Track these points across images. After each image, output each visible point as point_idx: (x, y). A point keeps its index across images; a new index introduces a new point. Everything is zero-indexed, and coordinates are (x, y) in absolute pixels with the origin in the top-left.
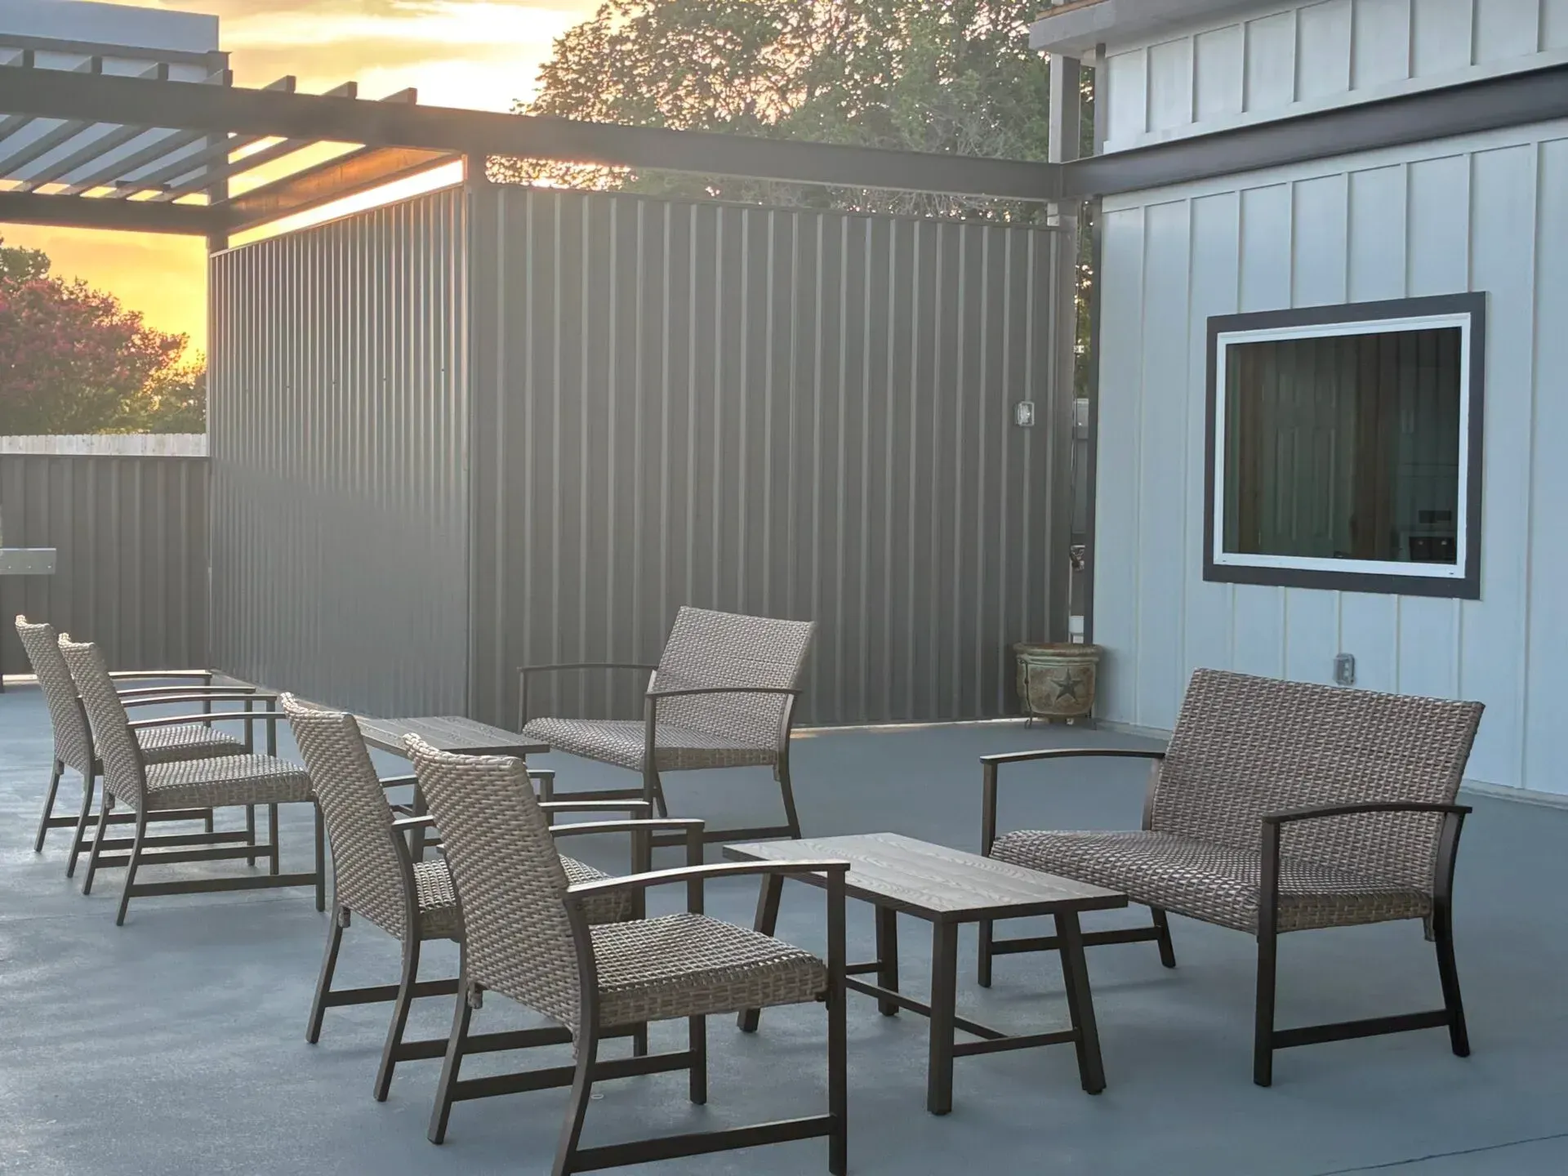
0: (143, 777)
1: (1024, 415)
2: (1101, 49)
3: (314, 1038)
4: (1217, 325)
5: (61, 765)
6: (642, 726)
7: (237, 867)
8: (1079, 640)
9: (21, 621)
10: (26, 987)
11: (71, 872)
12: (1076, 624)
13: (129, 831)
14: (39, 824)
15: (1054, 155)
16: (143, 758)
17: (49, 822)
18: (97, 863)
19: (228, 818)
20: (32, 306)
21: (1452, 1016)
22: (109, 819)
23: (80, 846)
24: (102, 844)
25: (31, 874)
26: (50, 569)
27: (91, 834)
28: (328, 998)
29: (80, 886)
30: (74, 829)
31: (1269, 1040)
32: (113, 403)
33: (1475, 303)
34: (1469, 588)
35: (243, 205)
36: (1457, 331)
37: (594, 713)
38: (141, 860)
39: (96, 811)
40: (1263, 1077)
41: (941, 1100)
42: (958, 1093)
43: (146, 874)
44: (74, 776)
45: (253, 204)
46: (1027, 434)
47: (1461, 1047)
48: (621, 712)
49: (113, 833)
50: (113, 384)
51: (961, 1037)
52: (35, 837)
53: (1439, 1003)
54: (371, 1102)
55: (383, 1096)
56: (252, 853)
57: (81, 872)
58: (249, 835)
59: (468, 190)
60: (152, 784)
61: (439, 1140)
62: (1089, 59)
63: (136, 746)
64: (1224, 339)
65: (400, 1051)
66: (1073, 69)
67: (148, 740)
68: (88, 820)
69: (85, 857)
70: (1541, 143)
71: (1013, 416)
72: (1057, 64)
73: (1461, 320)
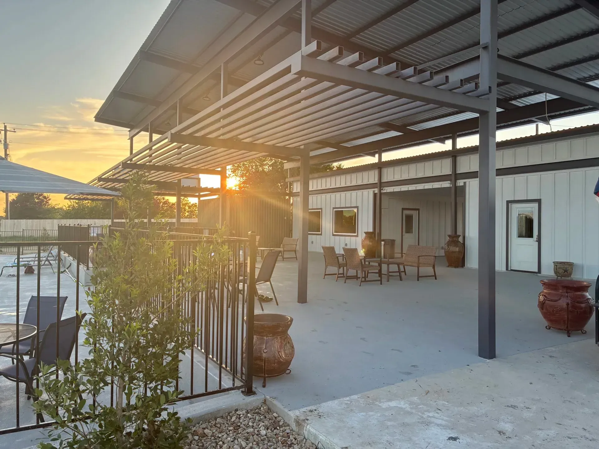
1: (285, 218)
15: (288, 192)
33: (321, 209)
34: (321, 234)
46: (286, 220)
62: (292, 182)
66: (290, 183)
70: (326, 195)
71: (284, 218)
72: (289, 183)
73: (320, 210)
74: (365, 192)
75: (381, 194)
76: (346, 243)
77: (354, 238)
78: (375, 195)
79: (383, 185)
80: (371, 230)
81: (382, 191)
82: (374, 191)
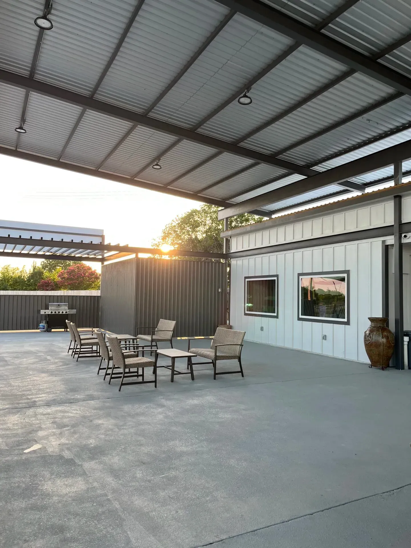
0: (81, 342)
1: (220, 290)
2: (231, 237)
3: (98, 374)
4: (246, 278)
5: (72, 341)
6: (151, 336)
7: (95, 354)
8: (228, 324)
9: (67, 321)
10: (63, 368)
11: (72, 356)
12: (228, 322)
13: (79, 350)
14: (68, 349)
15: (224, 253)
16: (81, 340)
17: (70, 349)
18: (75, 354)
19: (95, 348)
20: (78, 269)
21: (241, 372)
22: (77, 349)
23: (73, 352)
24: (76, 352)
25: (67, 356)
26: (75, 313)
27: (74, 350)
28: (100, 369)
29: (73, 357)
30: (72, 350)
31: (215, 374)
32: (91, 284)
33: (277, 276)
34: (277, 317)
35: (106, 258)
36: (275, 280)
37: (145, 334)
38: (80, 354)
39: (75, 348)
40: (215, 379)
41: (172, 380)
42: (174, 379)
43: (80, 355)
44: (73, 343)
45: (108, 258)
46: (220, 293)
47: (243, 376)
48: (149, 334)
49: (77, 350)
50: (91, 281)
51: (175, 372)
52: (68, 351)
53: (240, 370)
54: (103, 380)
55: (104, 380)
56: (97, 353)
57: (73, 355)
58: (97, 351)
59: (136, 258)
60: (82, 343)
61: (109, 384)
62: (229, 238)
63: (80, 338)
64: (247, 280)
65: (106, 374)
66: (227, 239)
67: (82, 337)
68: (74, 349)
69: (74, 353)
70: (285, 254)
71: (218, 290)
72: (225, 239)
73: (276, 278)
74: (364, 244)
75: (401, 246)
76: (324, 334)
77: (343, 326)
78: (386, 249)
79: (405, 228)
80: (379, 314)
81: (404, 241)
82: (384, 242)
